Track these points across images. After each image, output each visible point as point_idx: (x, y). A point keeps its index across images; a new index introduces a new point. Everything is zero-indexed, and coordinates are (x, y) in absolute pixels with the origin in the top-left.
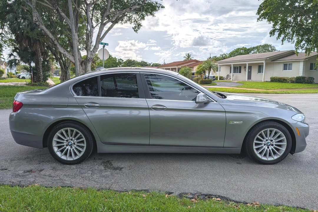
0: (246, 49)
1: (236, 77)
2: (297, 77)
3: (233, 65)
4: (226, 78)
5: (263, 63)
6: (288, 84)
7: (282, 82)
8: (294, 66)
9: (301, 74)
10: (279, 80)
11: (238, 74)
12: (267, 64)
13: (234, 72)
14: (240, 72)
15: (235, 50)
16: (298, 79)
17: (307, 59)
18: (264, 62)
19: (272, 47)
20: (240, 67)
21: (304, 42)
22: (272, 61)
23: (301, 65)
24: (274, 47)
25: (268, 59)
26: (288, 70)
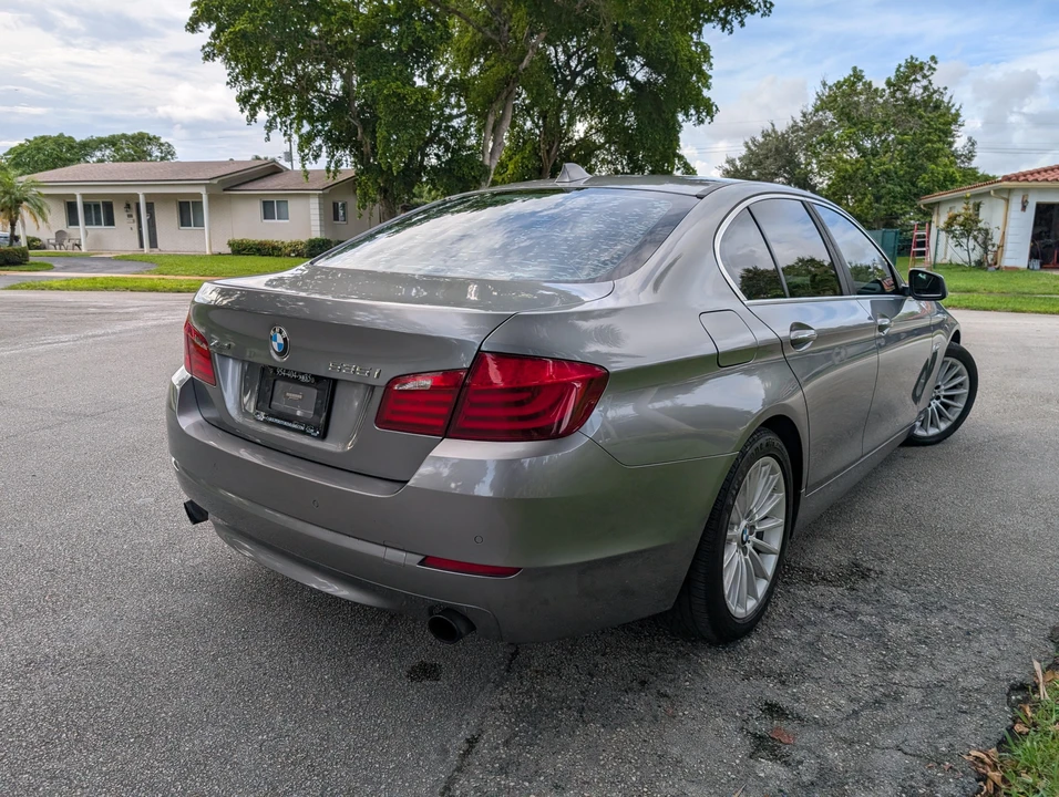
0: (75, 141)
1: (98, 239)
2: (311, 241)
3: (83, 195)
4: (54, 241)
5: (200, 195)
6: (287, 259)
7: (270, 255)
8: (294, 206)
9: (316, 233)
10: (259, 250)
11: (102, 230)
12: (211, 198)
13: (88, 222)
14: (110, 222)
15: (27, 140)
16: (313, 246)
17: (327, 191)
18: (202, 191)
19: (162, 144)
20: (109, 207)
21: (319, 141)
22: (224, 190)
23: (314, 204)
24: (169, 145)
25: (215, 182)
26: (276, 221)
